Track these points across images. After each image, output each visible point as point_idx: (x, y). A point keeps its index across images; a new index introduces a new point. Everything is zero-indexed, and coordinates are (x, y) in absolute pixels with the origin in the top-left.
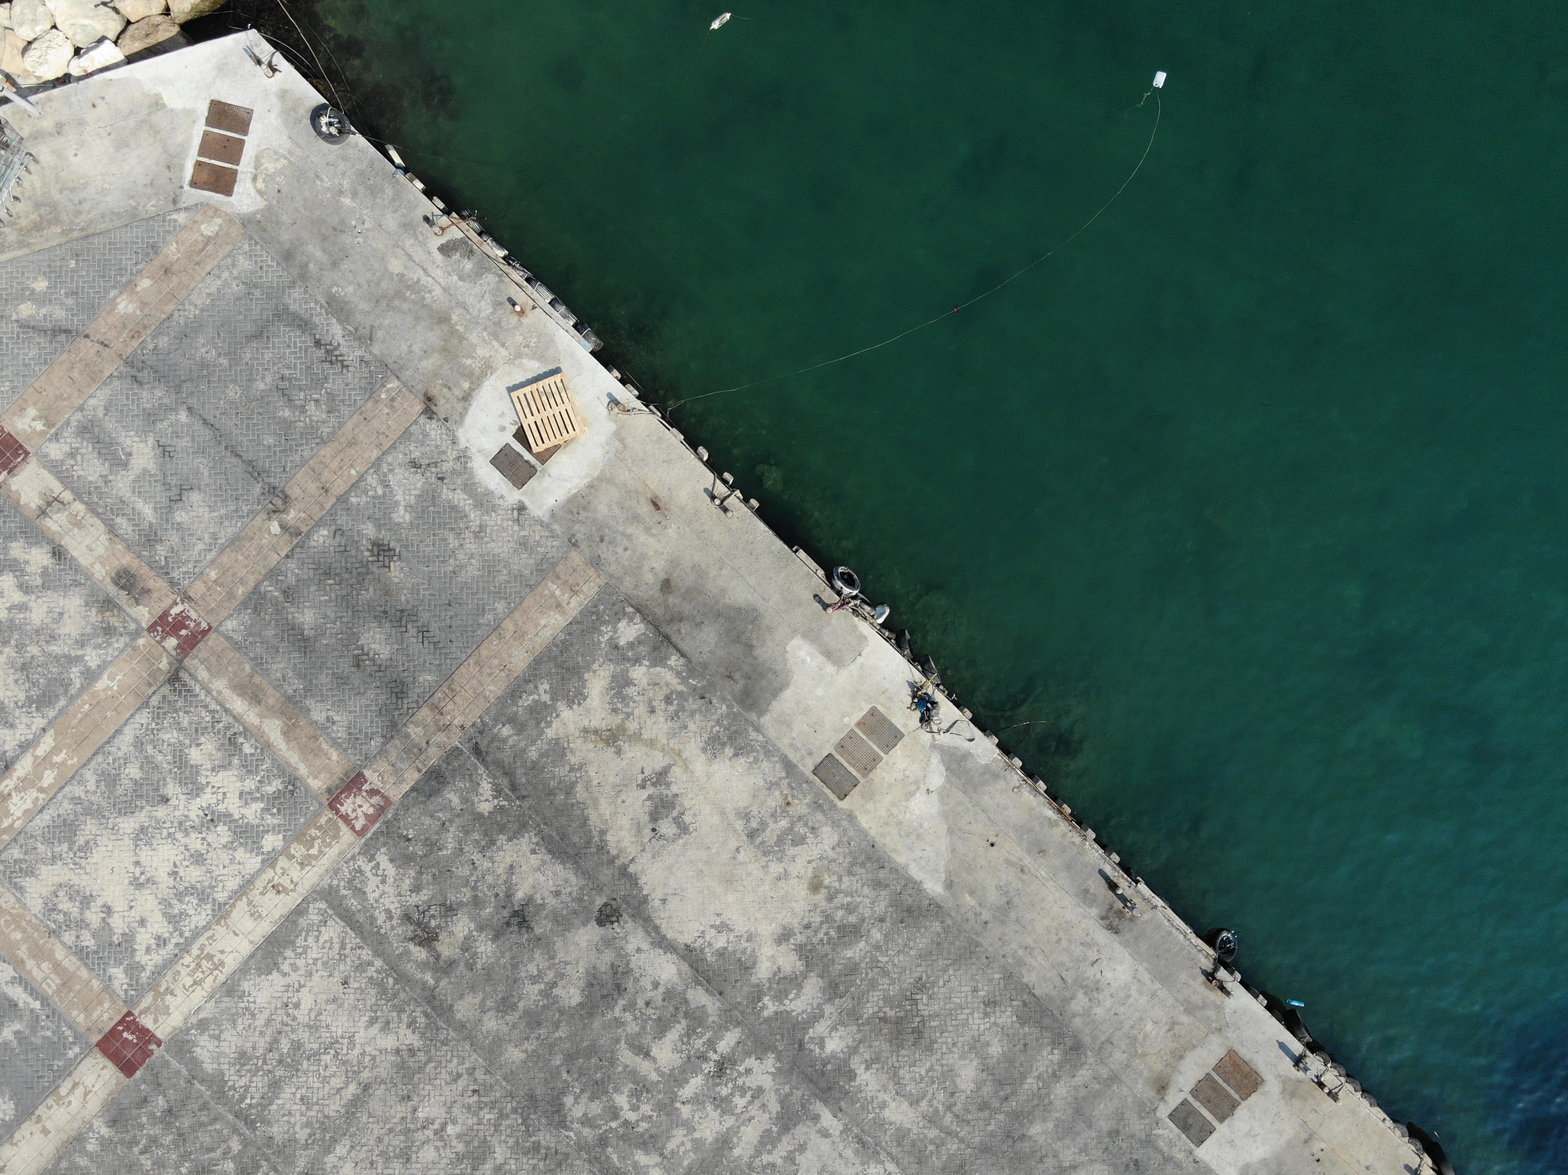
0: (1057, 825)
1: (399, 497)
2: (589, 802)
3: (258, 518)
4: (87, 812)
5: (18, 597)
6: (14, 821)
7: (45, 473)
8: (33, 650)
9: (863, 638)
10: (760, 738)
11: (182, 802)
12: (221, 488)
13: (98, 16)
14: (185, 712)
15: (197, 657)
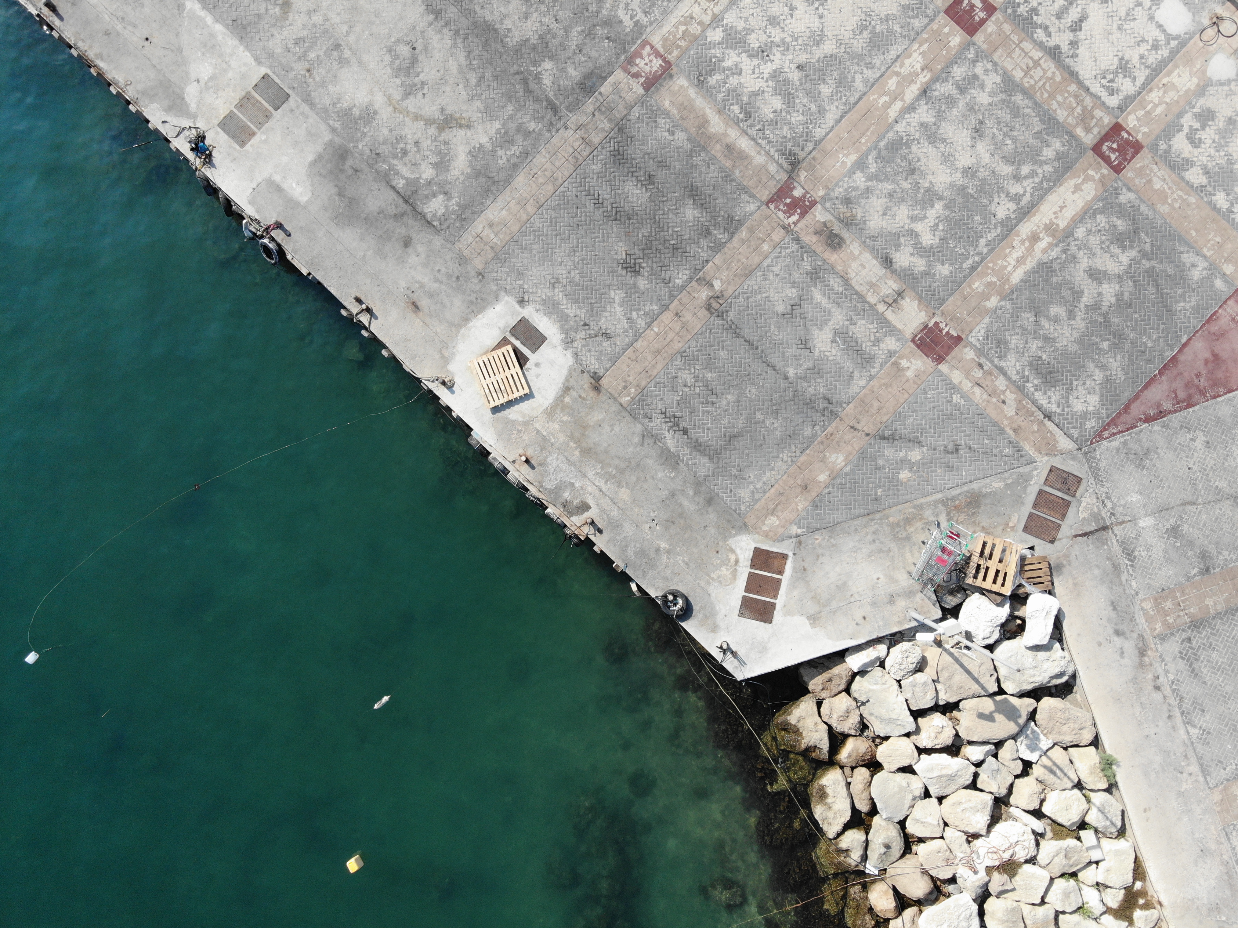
0: (96, 55)
1: (619, 310)
2: (465, 71)
3: (731, 292)
4: (861, 57)
5: (919, 227)
6: (918, 48)
7: (899, 326)
8: (906, 185)
9: (251, 203)
10: (331, 123)
11: (787, 65)
12: (761, 315)
13: (866, 693)
14: (786, 137)
15: (778, 182)
